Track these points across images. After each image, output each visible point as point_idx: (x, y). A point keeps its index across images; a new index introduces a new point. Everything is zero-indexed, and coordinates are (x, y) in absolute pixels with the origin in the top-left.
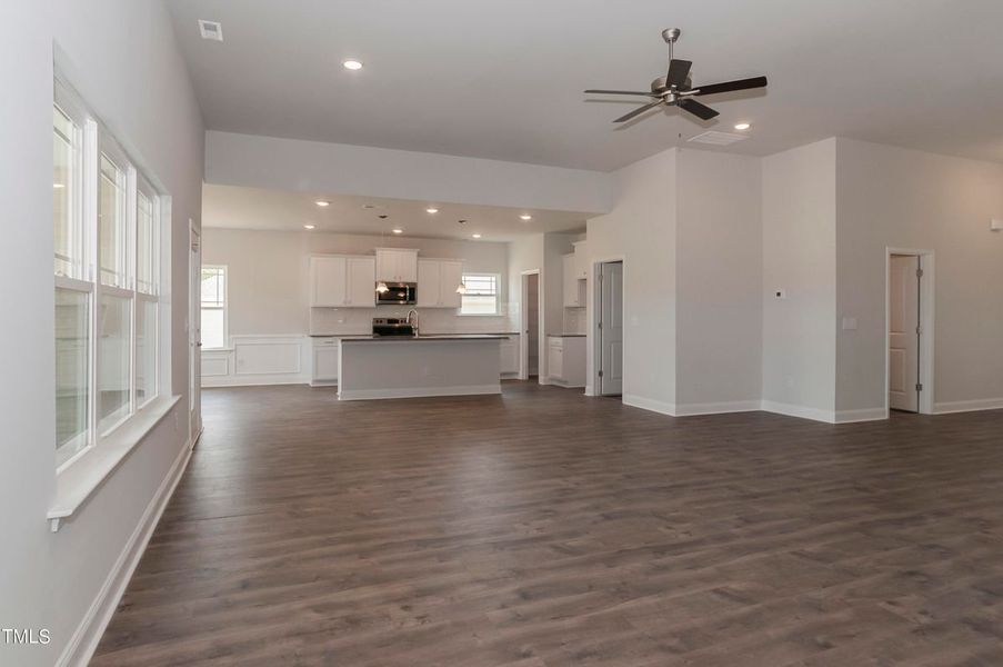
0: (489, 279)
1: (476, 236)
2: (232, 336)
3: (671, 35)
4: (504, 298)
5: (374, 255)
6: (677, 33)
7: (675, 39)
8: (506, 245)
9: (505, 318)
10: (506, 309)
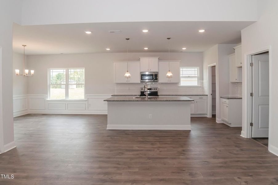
0: (194, 69)
1: (184, 49)
2: (86, 95)
4: (201, 78)
5: (140, 60)
8: (202, 53)
9: (202, 87)
10: (202, 83)
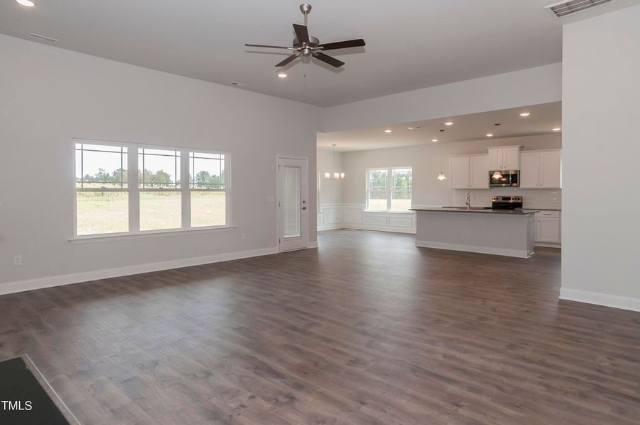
2: (413, 206)
3: (306, 9)
5: (488, 152)
6: (310, 8)
7: (308, 12)
